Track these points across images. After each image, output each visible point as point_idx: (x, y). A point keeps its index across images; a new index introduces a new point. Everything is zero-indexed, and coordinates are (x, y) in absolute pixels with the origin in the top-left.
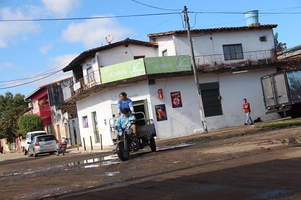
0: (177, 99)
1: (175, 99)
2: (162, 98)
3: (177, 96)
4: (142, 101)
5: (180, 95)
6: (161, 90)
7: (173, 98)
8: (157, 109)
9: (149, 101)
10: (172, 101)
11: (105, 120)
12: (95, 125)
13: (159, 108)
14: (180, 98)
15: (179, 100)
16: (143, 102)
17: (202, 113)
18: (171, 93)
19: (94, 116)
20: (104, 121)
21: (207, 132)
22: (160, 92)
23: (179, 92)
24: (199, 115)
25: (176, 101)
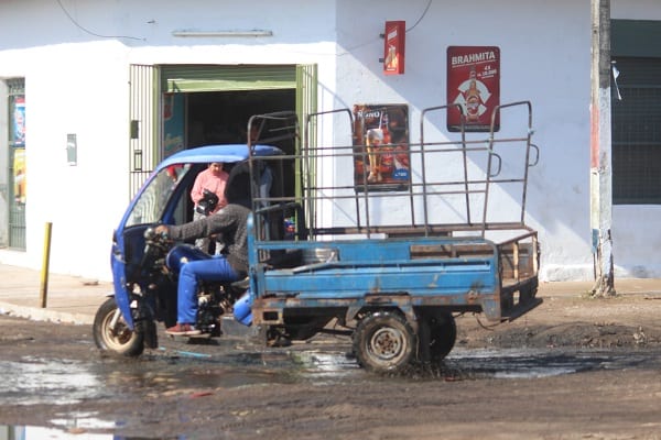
0: (481, 86)
1: (464, 87)
2: (401, 69)
3: (480, 68)
4: (288, 71)
5: (496, 65)
6: (401, 26)
7: (455, 78)
8: (358, 129)
9: (327, 77)
10: (452, 92)
11: (71, 137)
12: (12, 149)
13: (373, 123)
14: (494, 85)
15: (485, 95)
16: (293, 79)
17: (602, 190)
18: (453, 52)
19: (11, 100)
20: (64, 144)
21: (614, 294)
22: (393, 35)
23: (496, 50)
24: (582, 190)
25: (471, 95)
